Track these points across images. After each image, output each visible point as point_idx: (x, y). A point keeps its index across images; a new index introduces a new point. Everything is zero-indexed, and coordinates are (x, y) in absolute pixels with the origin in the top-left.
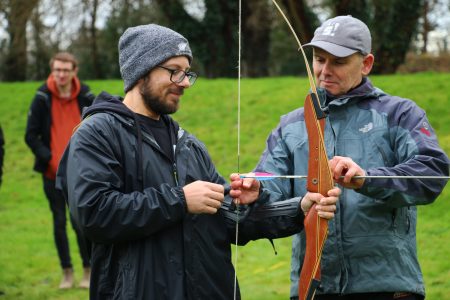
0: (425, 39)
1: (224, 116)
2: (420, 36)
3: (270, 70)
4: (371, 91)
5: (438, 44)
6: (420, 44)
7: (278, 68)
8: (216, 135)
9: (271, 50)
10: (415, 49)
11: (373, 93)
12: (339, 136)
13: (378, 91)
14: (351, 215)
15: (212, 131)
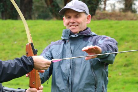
0: (105, 4)
1: (10, 37)
2: (103, 3)
3: (33, 16)
4: (90, 33)
5: (111, 6)
6: (103, 6)
7: (37, 16)
8: (6, 46)
9: (33, 7)
10: (100, 9)
11: (90, 34)
12: (73, 51)
13: (93, 33)
14: (75, 87)
15: (4, 44)
